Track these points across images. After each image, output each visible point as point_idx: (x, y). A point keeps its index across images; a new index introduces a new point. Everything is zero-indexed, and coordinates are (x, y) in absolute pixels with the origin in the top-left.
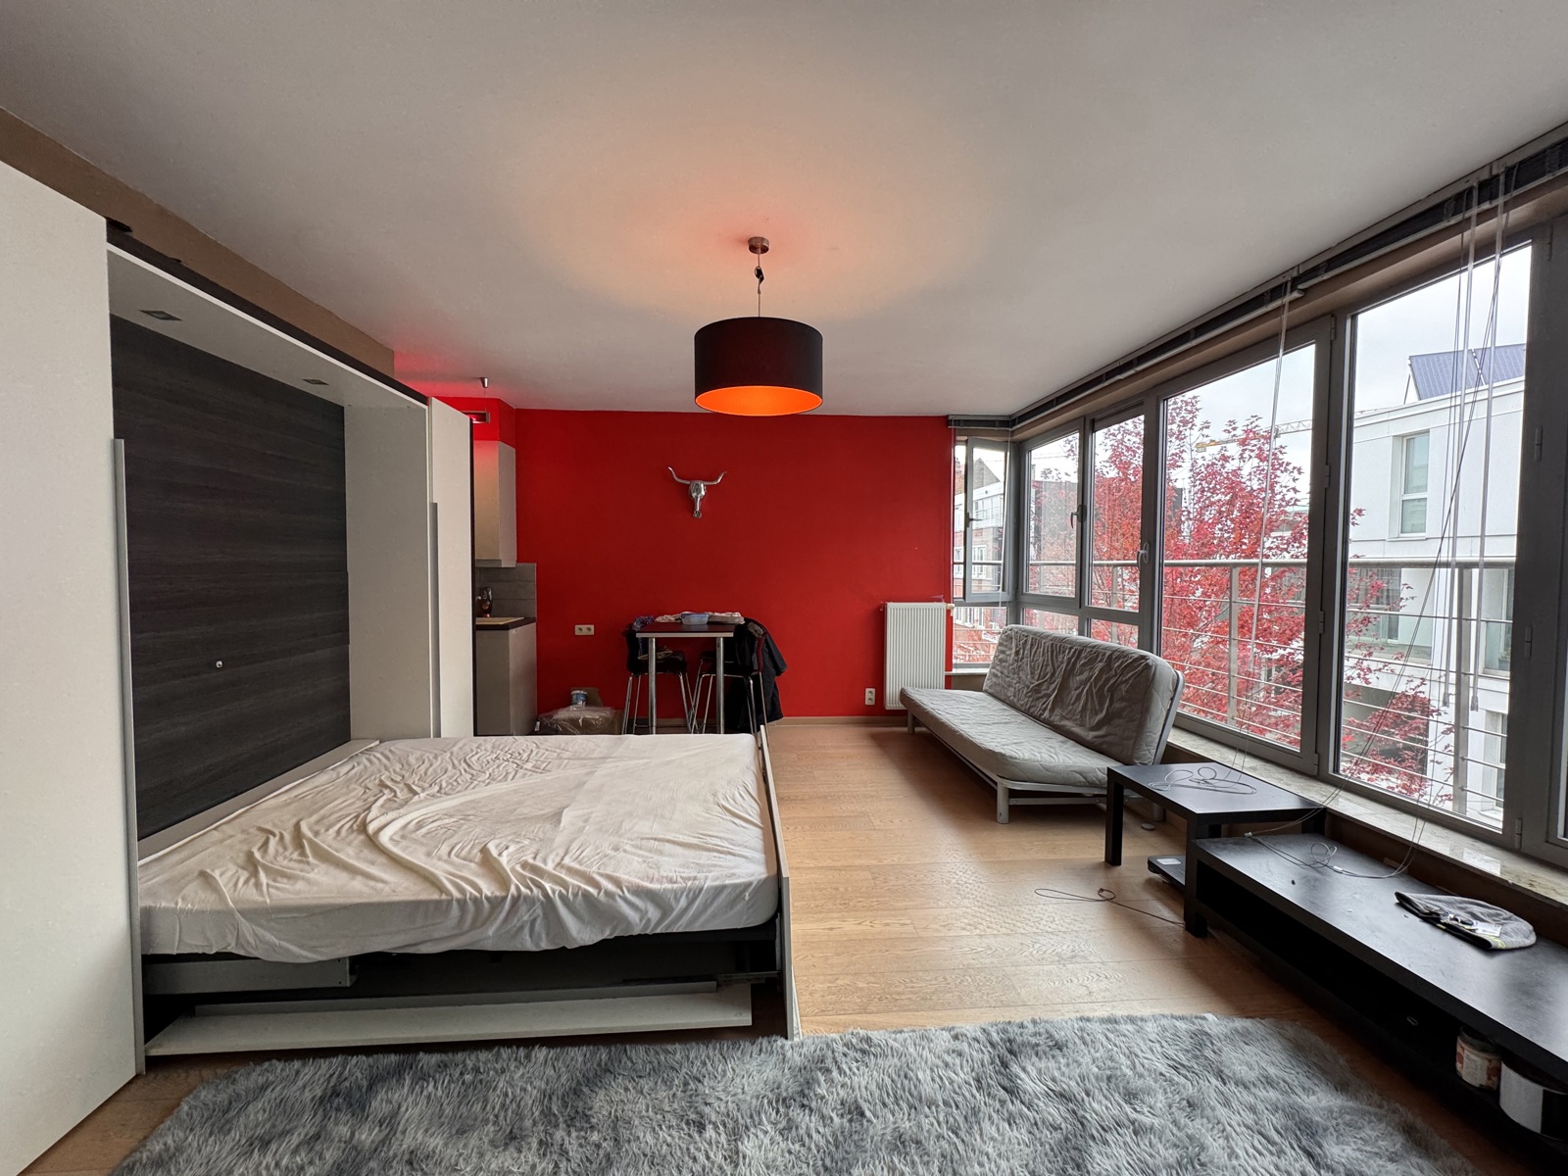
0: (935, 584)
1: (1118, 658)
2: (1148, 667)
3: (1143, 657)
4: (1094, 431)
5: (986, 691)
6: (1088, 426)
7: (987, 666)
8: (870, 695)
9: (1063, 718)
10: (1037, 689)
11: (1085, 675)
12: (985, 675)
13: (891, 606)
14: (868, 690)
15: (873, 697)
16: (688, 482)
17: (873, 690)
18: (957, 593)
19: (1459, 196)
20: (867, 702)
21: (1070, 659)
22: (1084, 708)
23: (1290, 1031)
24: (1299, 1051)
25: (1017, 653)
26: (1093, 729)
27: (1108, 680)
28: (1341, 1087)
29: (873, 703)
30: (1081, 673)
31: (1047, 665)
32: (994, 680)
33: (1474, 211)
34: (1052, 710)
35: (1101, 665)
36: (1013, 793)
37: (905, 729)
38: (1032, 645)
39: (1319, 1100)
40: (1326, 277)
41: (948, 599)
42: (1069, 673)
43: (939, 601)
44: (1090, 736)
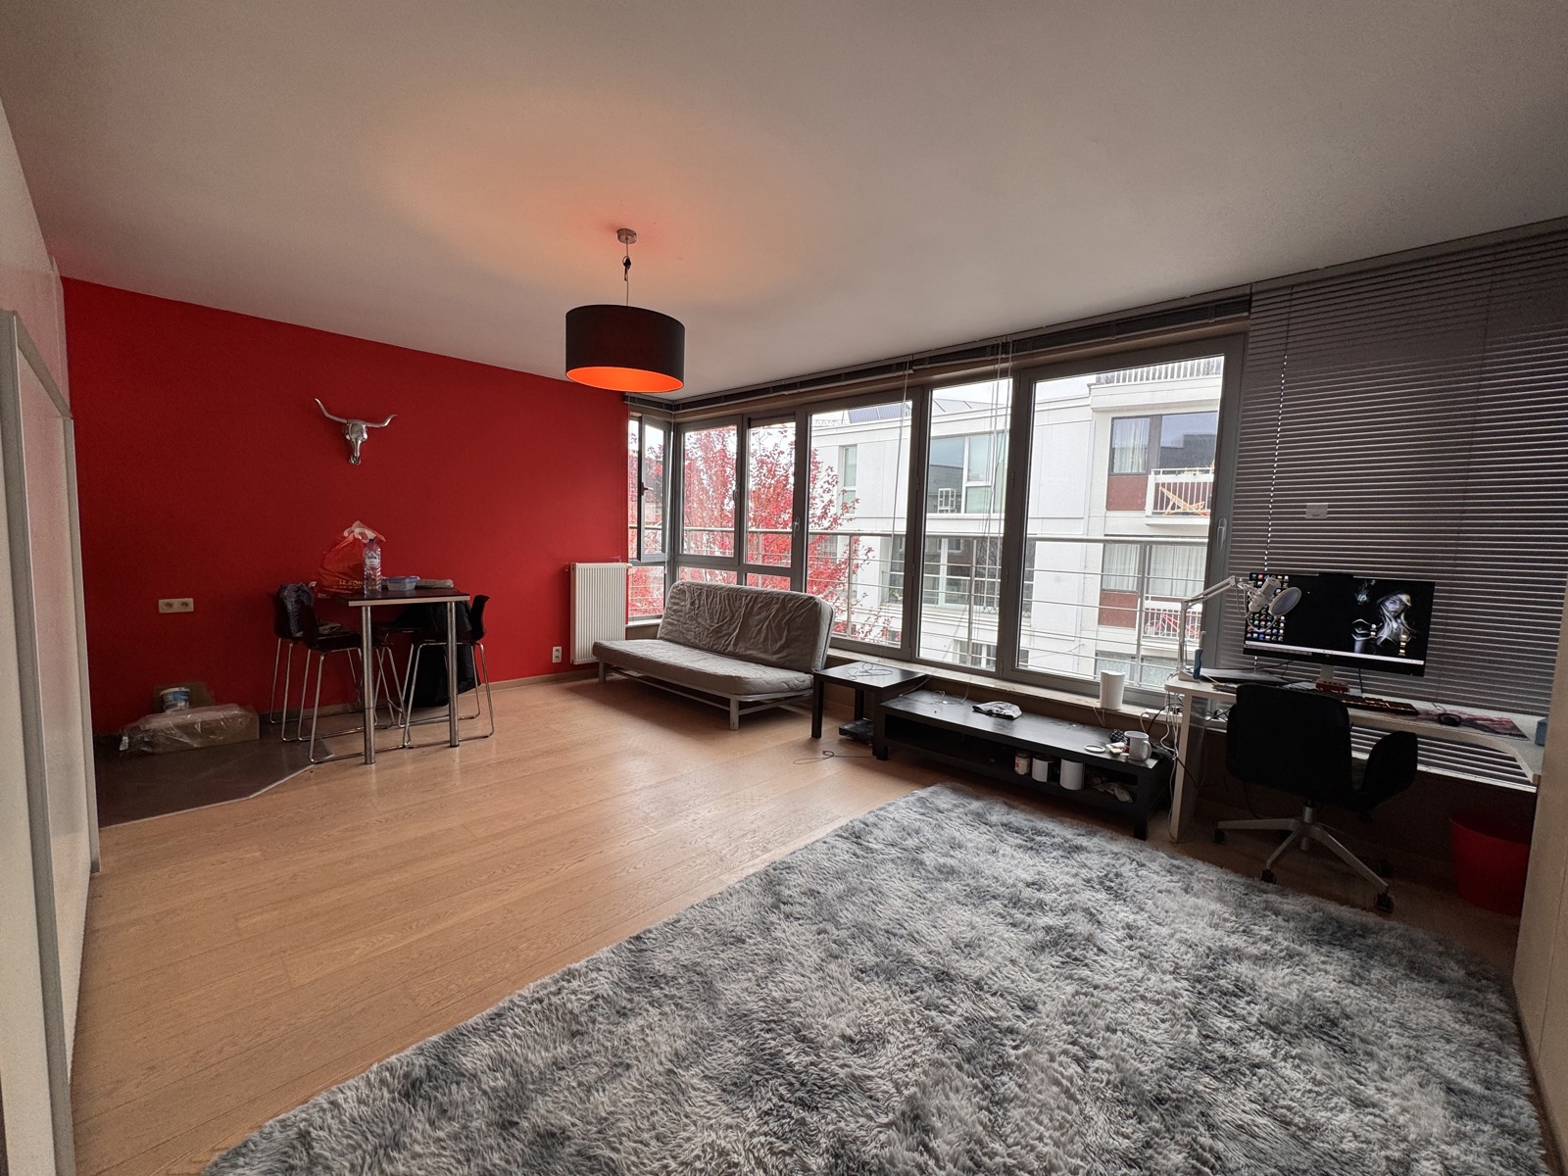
0: (615, 548)
1: (791, 600)
2: (816, 604)
3: (811, 598)
4: (750, 427)
5: (660, 638)
6: (745, 424)
7: (660, 617)
8: (556, 653)
9: (747, 649)
10: (717, 631)
11: (764, 615)
12: (658, 625)
13: (579, 566)
14: (554, 648)
15: (560, 654)
16: (345, 421)
17: (560, 648)
18: (632, 553)
19: (993, 346)
20: (554, 660)
21: (747, 605)
22: (766, 639)
23: (949, 784)
24: (955, 790)
25: (693, 603)
26: (774, 653)
27: (785, 616)
28: (977, 798)
29: (559, 661)
30: (759, 614)
31: (725, 611)
32: (669, 627)
33: (999, 357)
34: (735, 645)
35: (777, 606)
36: (742, 705)
37: (596, 680)
38: (707, 596)
39: (976, 805)
40: (928, 366)
41: (625, 559)
42: (748, 615)
43: (617, 561)
44: (774, 658)
